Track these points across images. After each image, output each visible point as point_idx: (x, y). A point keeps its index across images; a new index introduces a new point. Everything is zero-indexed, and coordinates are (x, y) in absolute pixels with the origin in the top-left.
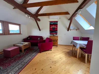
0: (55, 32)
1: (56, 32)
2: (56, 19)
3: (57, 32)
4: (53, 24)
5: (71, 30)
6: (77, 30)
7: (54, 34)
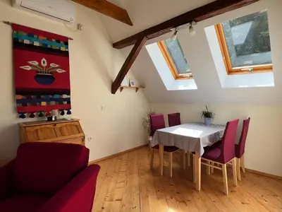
0: (56, 96)
1: (65, 96)
2: (61, 24)
3: (68, 101)
4: (37, 44)
5: (122, 89)
6: (137, 89)
7: (50, 108)
